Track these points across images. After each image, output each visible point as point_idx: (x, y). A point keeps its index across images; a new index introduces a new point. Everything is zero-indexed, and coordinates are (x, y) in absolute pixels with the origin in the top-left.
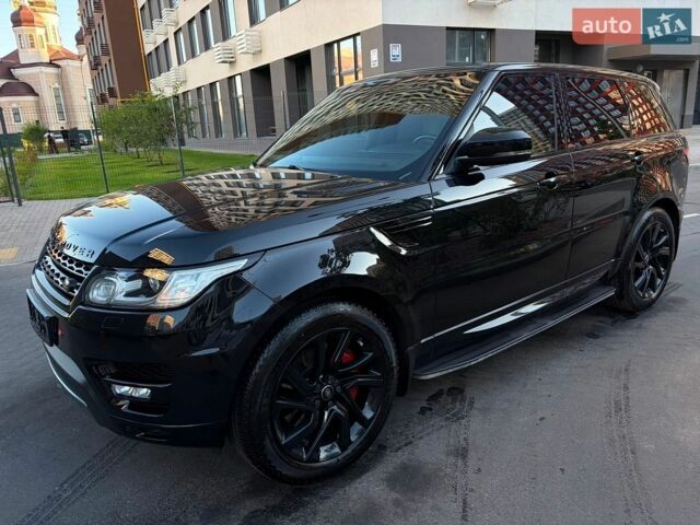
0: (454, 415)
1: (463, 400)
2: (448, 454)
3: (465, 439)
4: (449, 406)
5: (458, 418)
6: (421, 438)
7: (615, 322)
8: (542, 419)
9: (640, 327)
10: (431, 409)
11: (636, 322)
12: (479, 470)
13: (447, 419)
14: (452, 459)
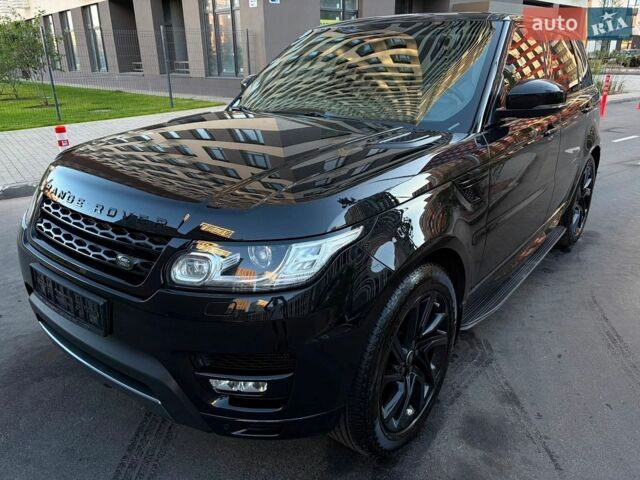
0: (480, 359)
1: (479, 344)
2: (502, 402)
3: (507, 384)
4: (471, 351)
5: (485, 362)
6: (466, 387)
7: (557, 256)
8: (560, 356)
9: (578, 260)
10: (457, 356)
11: (573, 255)
12: (539, 415)
13: (477, 364)
14: (508, 408)
